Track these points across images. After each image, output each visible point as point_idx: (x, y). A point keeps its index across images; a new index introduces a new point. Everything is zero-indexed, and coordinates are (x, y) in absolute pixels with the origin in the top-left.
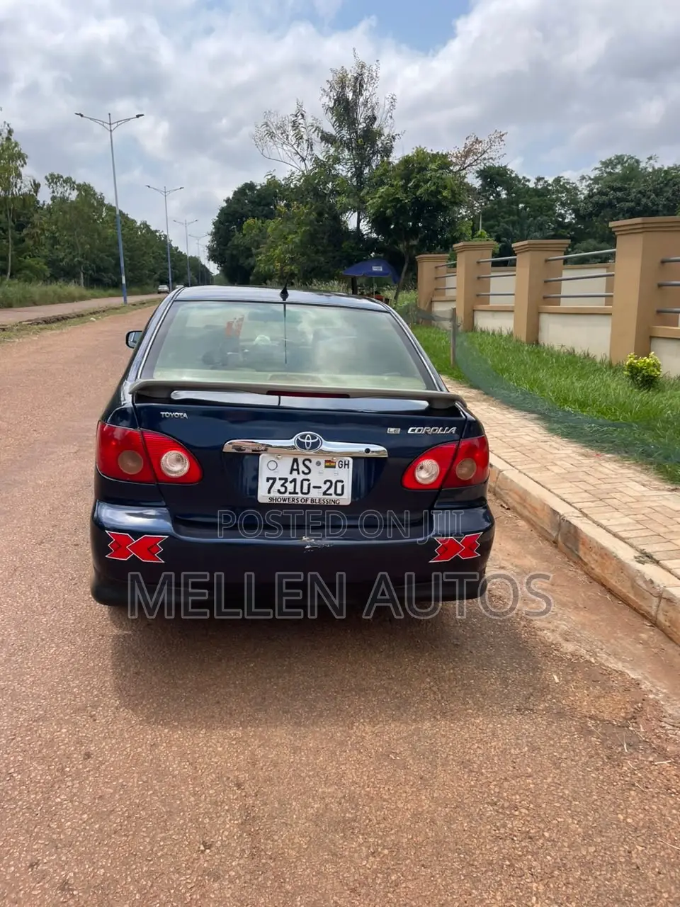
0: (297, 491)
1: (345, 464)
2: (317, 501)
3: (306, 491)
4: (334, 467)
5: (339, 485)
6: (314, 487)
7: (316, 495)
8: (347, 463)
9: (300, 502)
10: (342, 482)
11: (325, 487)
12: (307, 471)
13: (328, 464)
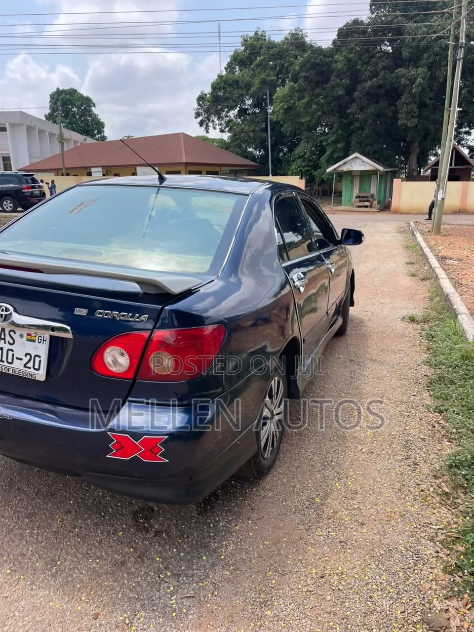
0: (3, 360)
1: (44, 340)
2: (17, 372)
3: (11, 361)
4: (34, 341)
5: (37, 359)
6: (17, 358)
7: (18, 365)
8: (45, 339)
9: (4, 371)
10: (39, 357)
11: (26, 359)
12: (11, 342)
13: (29, 338)
